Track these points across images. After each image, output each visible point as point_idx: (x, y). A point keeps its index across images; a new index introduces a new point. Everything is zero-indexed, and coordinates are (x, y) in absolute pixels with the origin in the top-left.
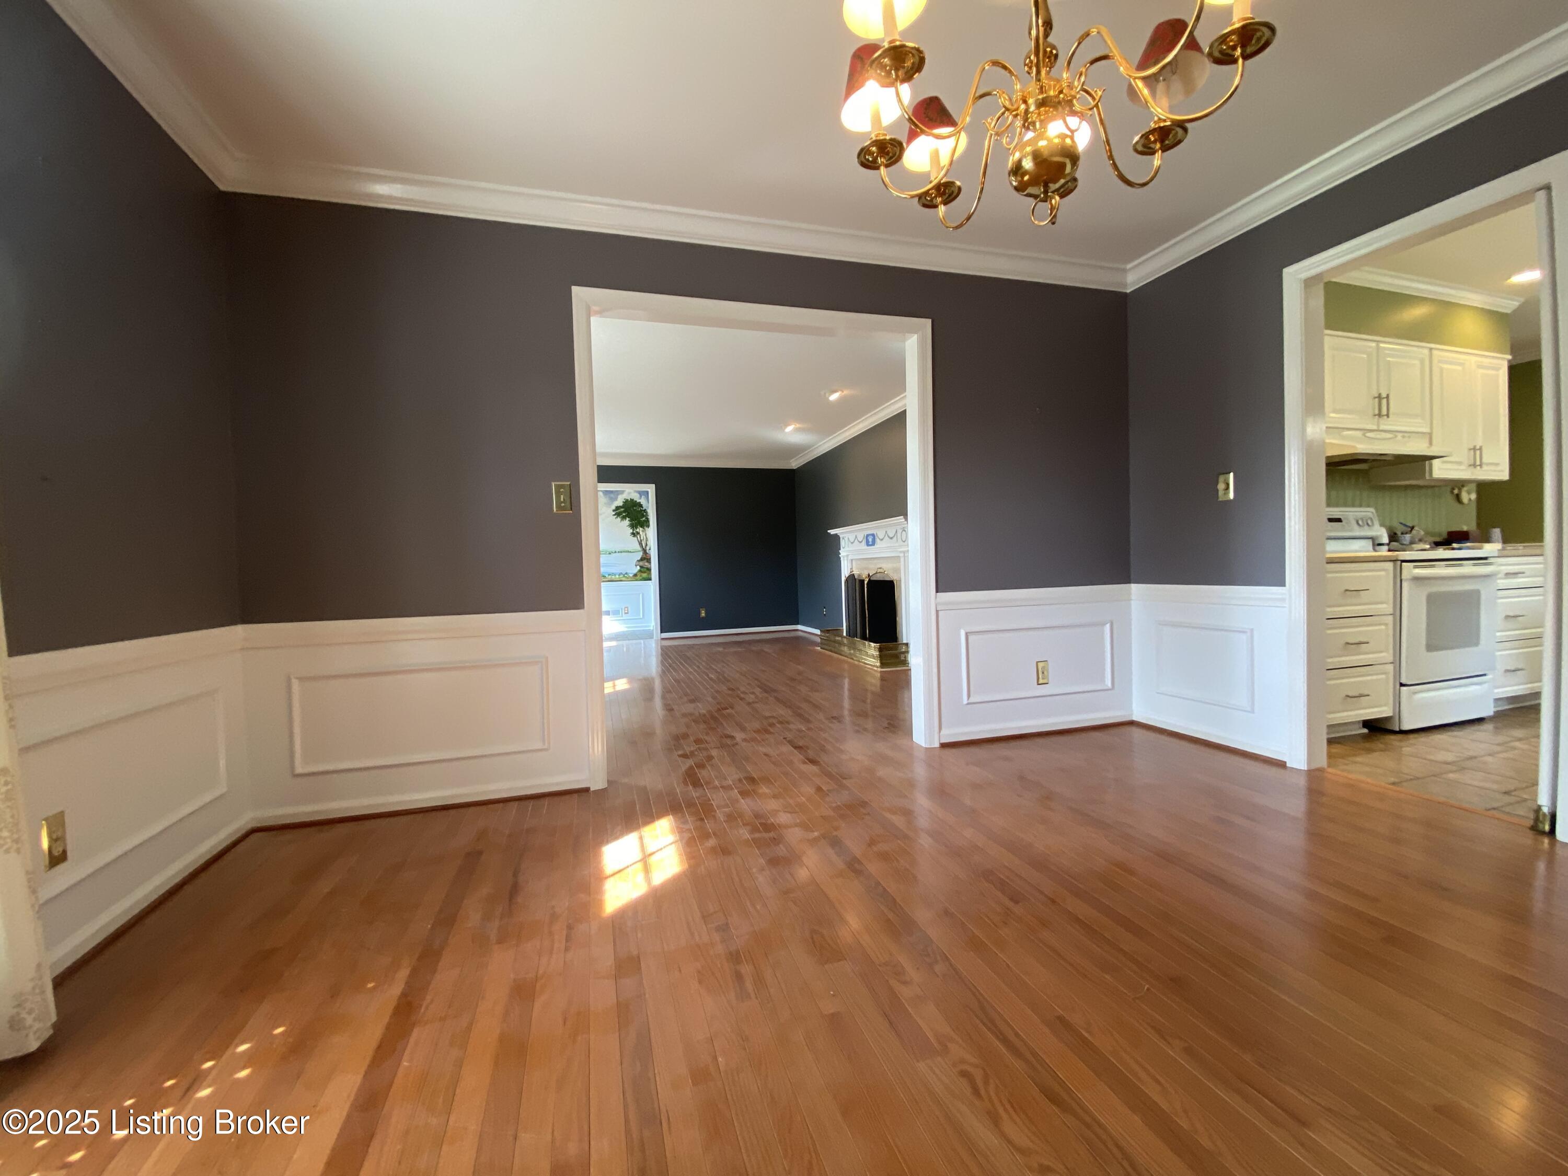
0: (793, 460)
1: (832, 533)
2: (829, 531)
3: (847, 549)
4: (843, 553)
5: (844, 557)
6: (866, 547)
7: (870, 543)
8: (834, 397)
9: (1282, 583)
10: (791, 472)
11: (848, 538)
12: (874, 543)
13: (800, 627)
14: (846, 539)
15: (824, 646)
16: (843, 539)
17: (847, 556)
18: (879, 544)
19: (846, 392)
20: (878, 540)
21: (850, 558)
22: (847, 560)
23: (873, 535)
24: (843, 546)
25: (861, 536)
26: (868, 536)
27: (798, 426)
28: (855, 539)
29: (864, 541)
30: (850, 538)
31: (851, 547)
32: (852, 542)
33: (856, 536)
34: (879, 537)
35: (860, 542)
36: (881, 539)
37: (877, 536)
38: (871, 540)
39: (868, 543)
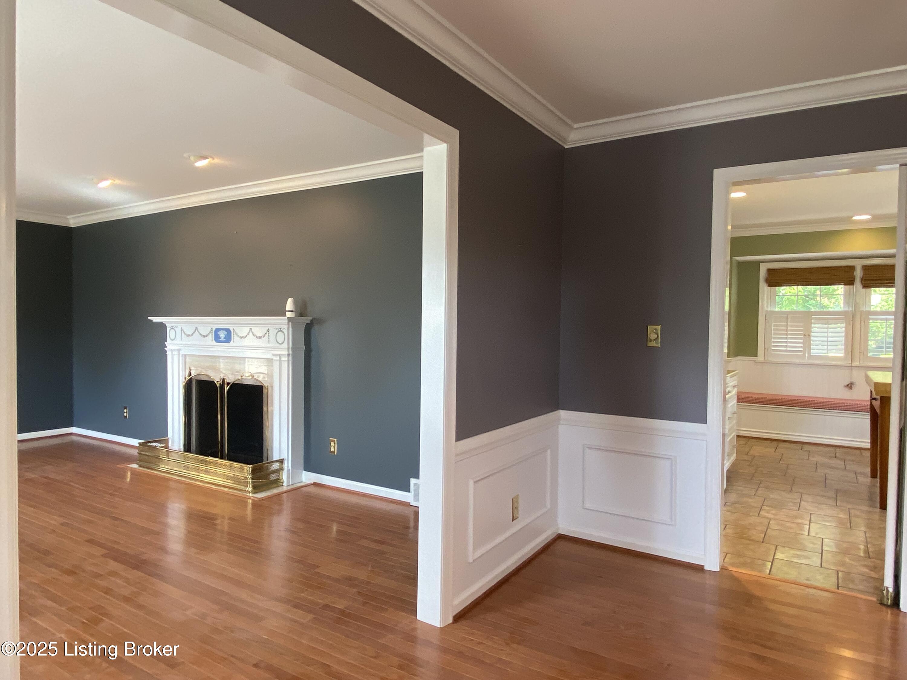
0: (72, 216)
1: (154, 321)
2: (149, 318)
3: (178, 341)
4: (170, 346)
5: (172, 350)
6: (214, 343)
7: (222, 339)
8: (201, 164)
9: (704, 420)
10: (67, 231)
11: (182, 330)
12: (228, 339)
13: (74, 430)
14: (178, 330)
15: (141, 463)
16: (172, 328)
17: (179, 350)
18: (235, 341)
19: (217, 161)
20: (234, 338)
21: (182, 352)
22: (179, 354)
23: (228, 331)
24: (173, 337)
25: (204, 330)
26: (217, 330)
27: (117, 182)
28: (195, 332)
29: (211, 337)
30: (185, 331)
31: (187, 341)
32: (188, 335)
33: (196, 328)
34: (237, 334)
35: (204, 336)
36: (242, 337)
37: (232, 332)
38: (222, 335)
39: (217, 339)
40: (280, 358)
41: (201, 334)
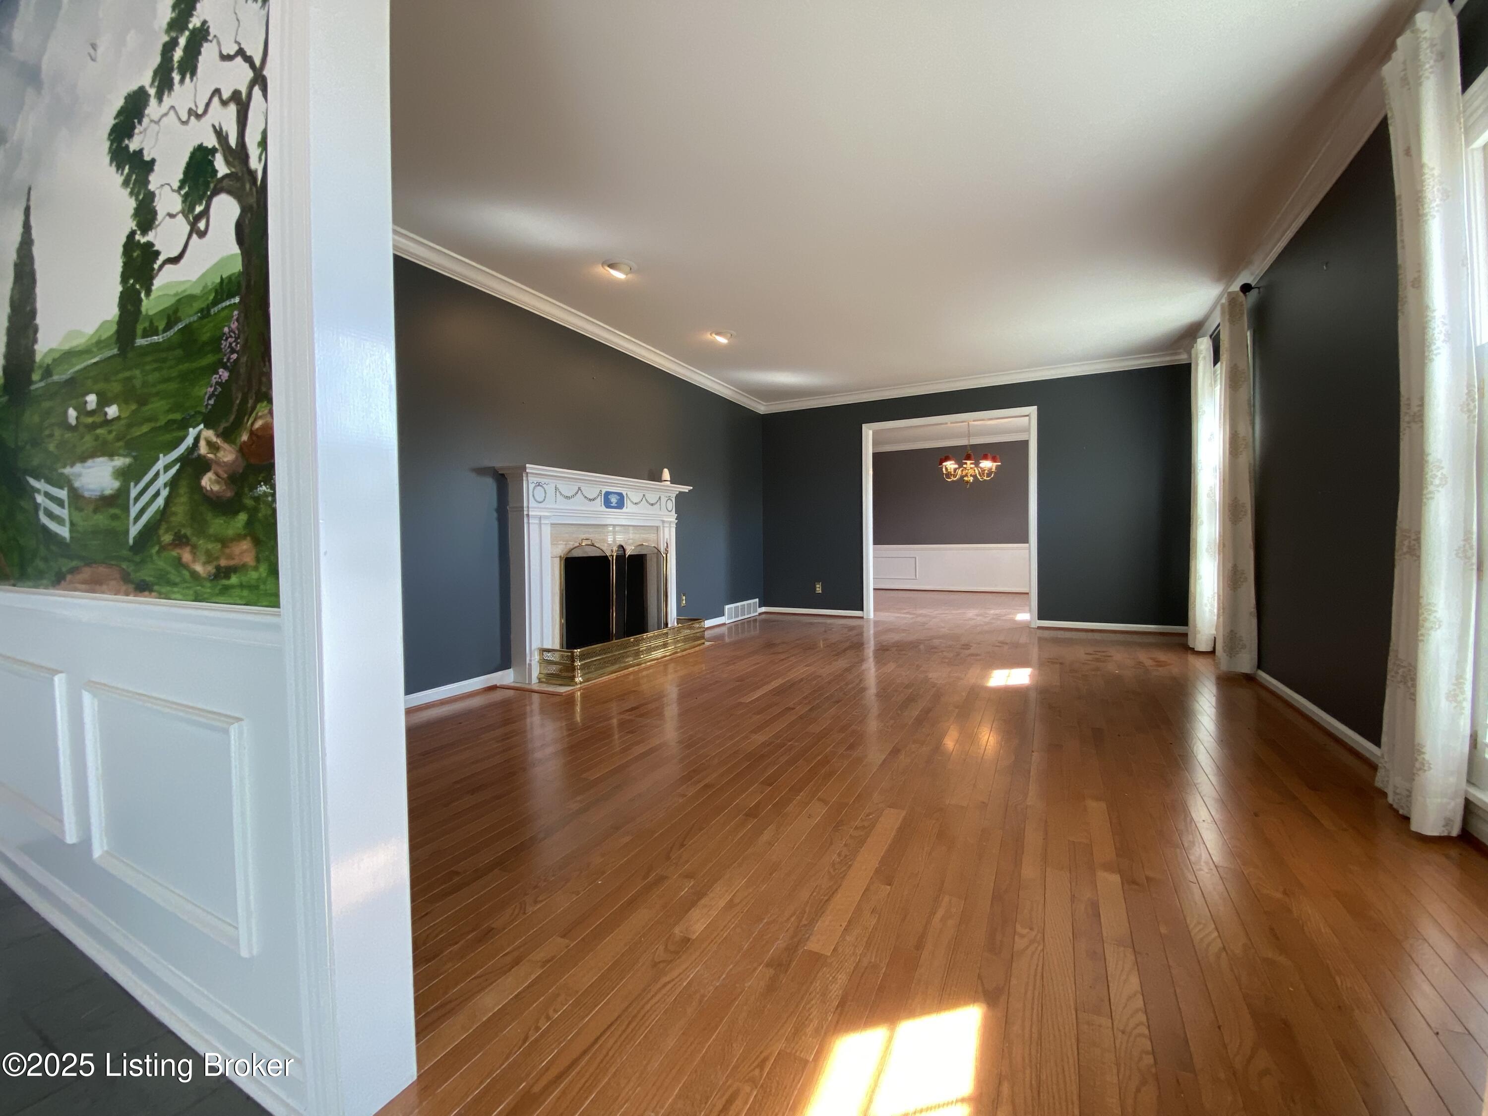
6: (603, 508)
7: (613, 504)
11: (556, 488)
12: (620, 505)
14: (550, 489)
16: (538, 486)
18: (629, 508)
20: (627, 504)
23: (620, 495)
25: (592, 492)
26: (607, 494)
28: (577, 493)
29: (600, 501)
30: (561, 490)
31: (562, 504)
32: (567, 497)
33: (579, 489)
34: (630, 499)
35: (590, 500)
36: (636, 503)
37: (625, 497)
38: (614, 500)
39: (608, 504)
40: (670, 525)
41: (586, 497)
